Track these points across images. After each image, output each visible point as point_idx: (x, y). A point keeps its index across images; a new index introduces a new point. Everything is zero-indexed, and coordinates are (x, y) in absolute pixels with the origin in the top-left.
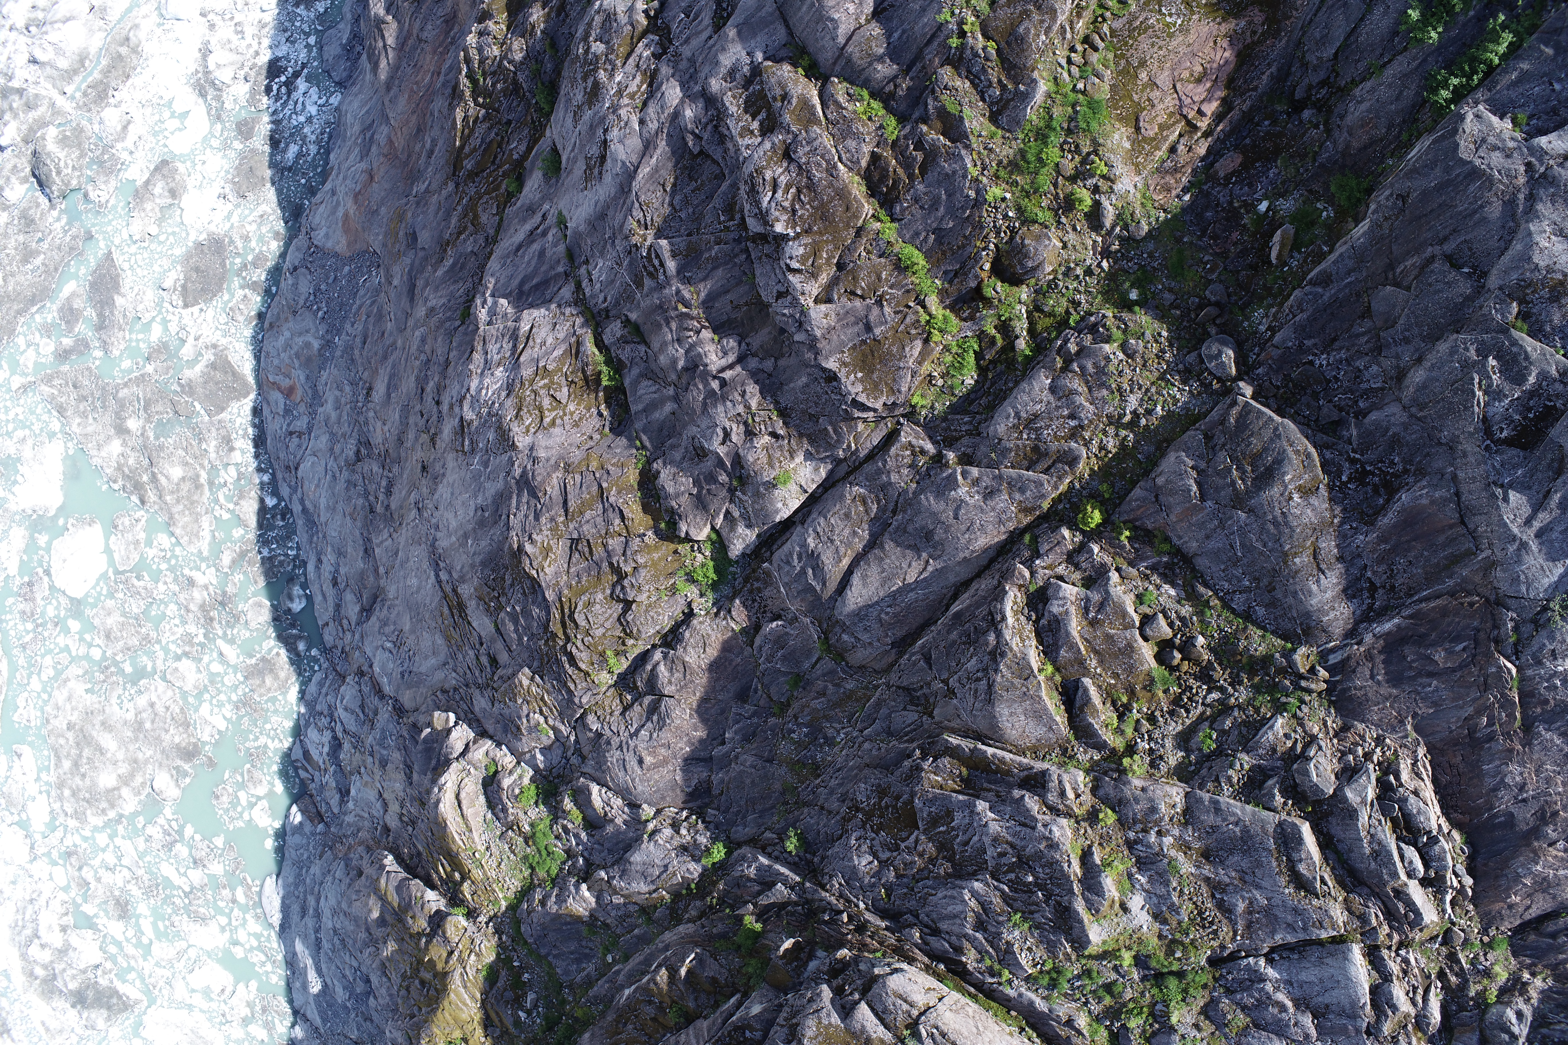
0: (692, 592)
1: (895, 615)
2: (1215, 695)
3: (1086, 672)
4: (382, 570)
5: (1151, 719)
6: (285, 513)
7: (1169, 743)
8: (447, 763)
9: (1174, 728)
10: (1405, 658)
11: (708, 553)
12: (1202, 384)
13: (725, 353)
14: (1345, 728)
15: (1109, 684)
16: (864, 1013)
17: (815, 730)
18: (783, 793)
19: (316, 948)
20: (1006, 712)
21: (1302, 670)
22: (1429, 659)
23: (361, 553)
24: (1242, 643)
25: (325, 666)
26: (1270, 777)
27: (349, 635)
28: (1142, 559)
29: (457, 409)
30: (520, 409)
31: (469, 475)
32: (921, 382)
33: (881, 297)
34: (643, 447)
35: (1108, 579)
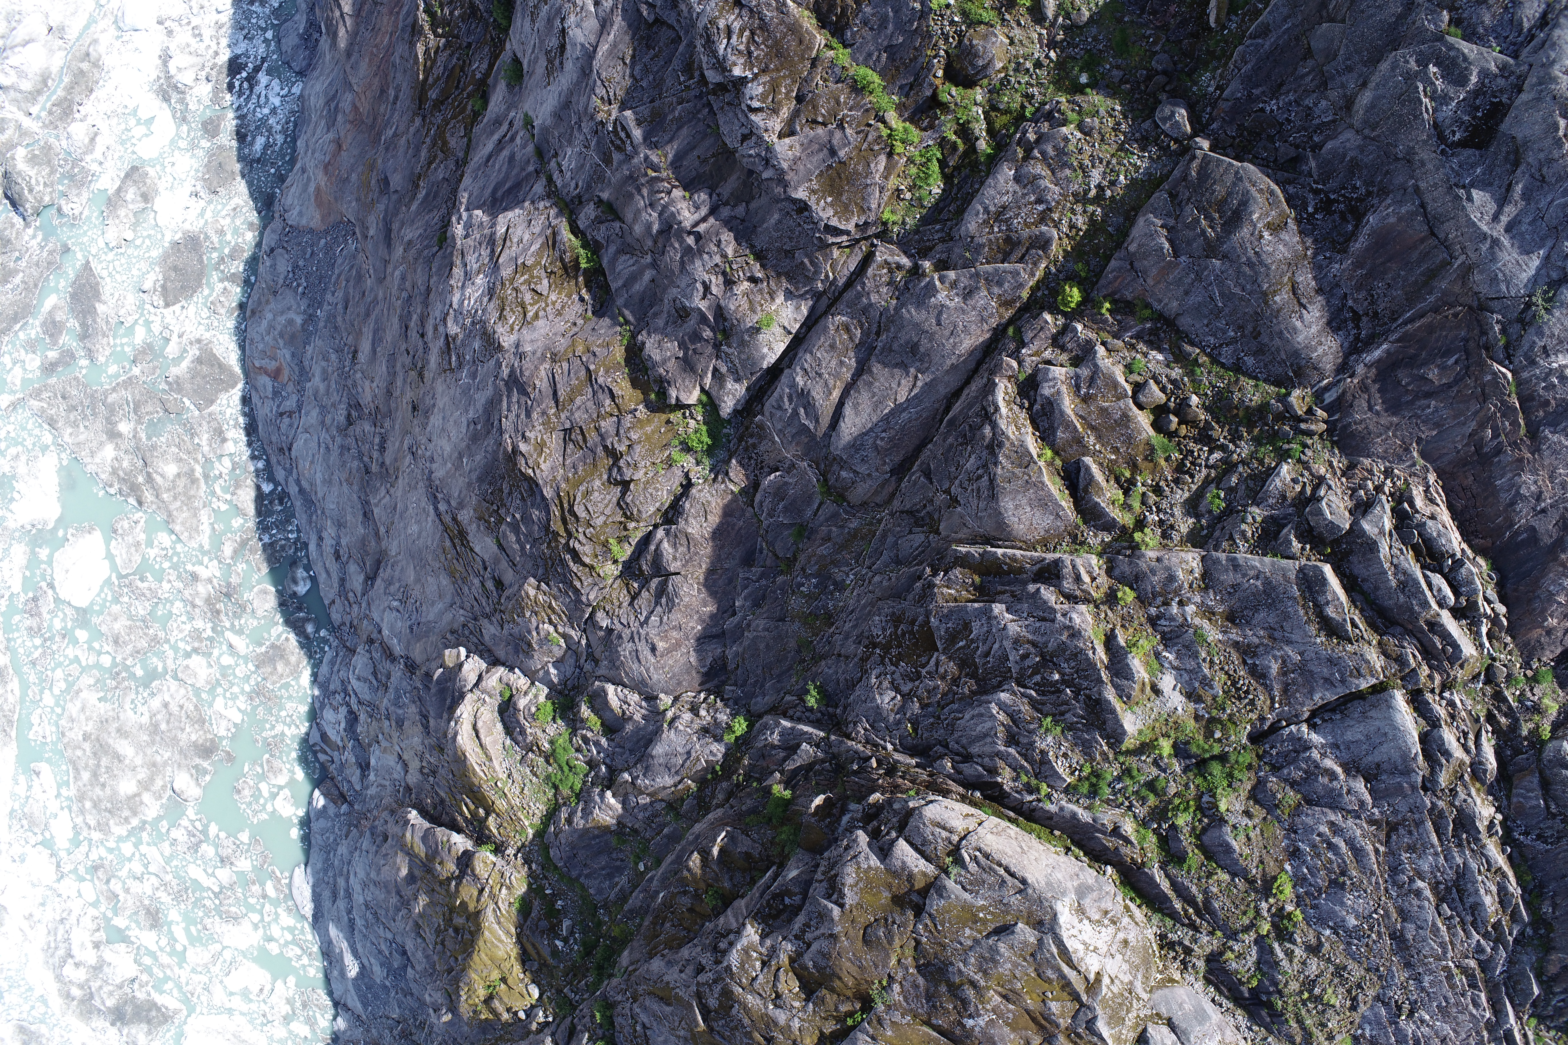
0: (688, 462)
1: (891, 439)
2: (1217, 455)
3: (1085, 450)
4: (382, 530)
5: (1157, 490)
6: (283, 497)
7: (1177, 511)
8: (462, 696)
9: (1181, 495)
10: (1399, 382)
11: (700, 418)
12: (1161, 148)
13: (697, 208)
14: (1352, 466)
15: (1110, 460)
16: (903, 850)
17: (824, 577)
18: (799, 652)
19: (350, 929)
20: (1010, 505)
21: (1300, 413)
22: (1424, 379)
23: (360, 518)
24: (1237, 396)
25: (335, 644)
26: (1285, 526)
27: (355, 608)
28: (1126, 331)
29: (441, 329)
30: (503, 310)
31: (459, 391)
32: (890, 198)
33: (842, 120)
34: (627, 322)
35: (1095, 353)
